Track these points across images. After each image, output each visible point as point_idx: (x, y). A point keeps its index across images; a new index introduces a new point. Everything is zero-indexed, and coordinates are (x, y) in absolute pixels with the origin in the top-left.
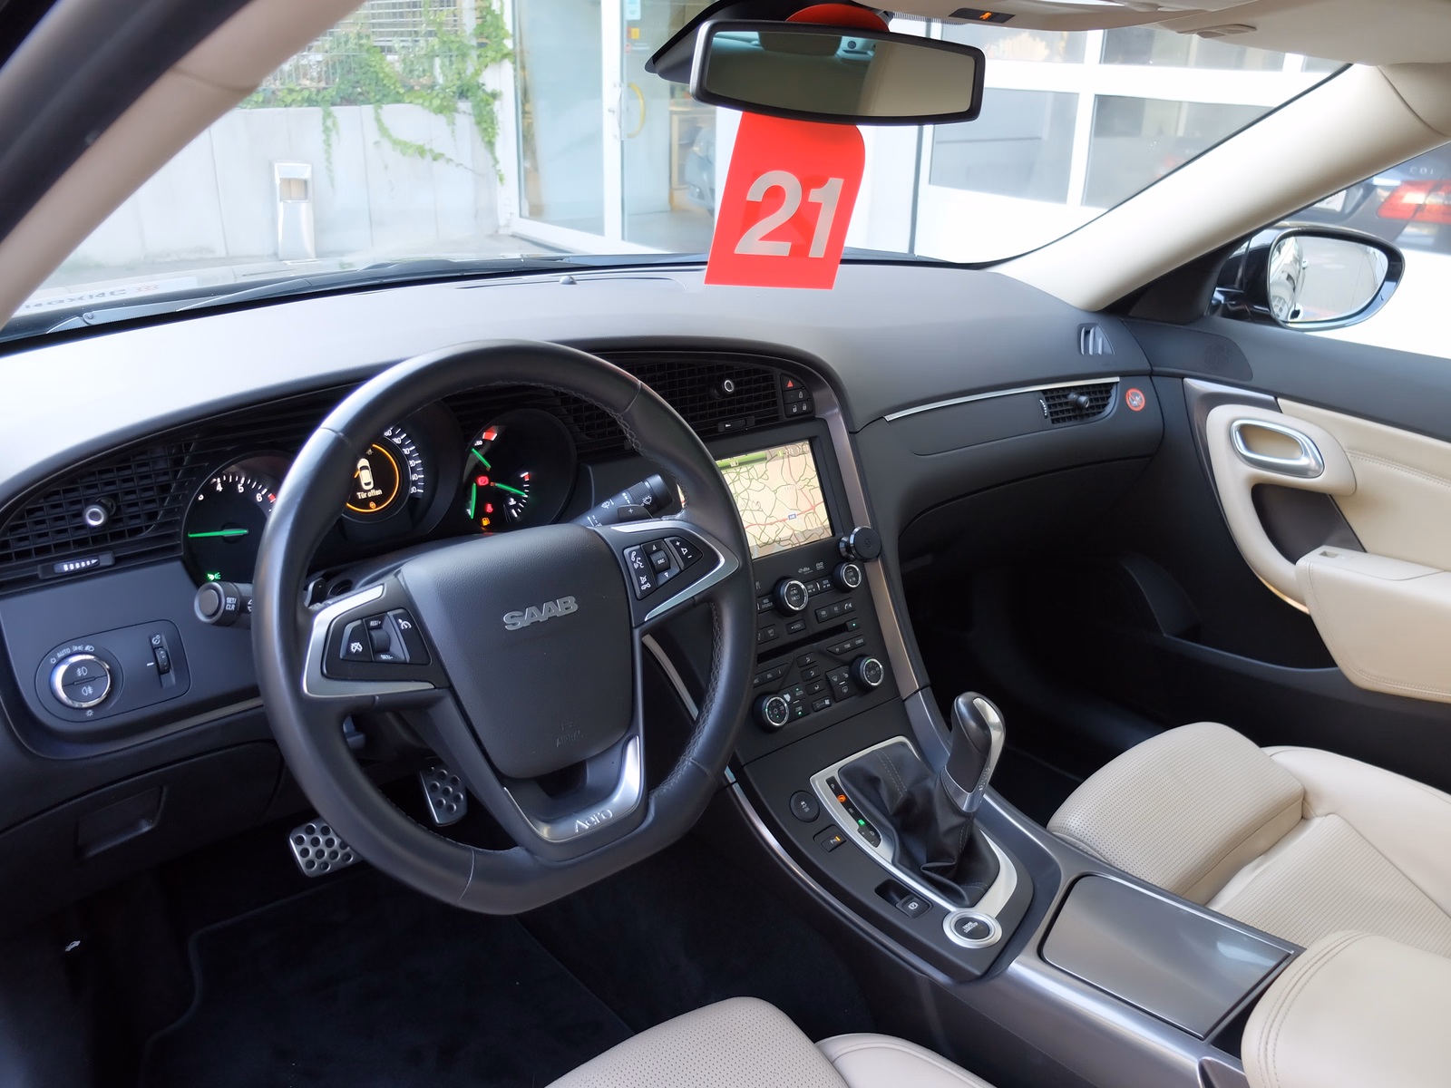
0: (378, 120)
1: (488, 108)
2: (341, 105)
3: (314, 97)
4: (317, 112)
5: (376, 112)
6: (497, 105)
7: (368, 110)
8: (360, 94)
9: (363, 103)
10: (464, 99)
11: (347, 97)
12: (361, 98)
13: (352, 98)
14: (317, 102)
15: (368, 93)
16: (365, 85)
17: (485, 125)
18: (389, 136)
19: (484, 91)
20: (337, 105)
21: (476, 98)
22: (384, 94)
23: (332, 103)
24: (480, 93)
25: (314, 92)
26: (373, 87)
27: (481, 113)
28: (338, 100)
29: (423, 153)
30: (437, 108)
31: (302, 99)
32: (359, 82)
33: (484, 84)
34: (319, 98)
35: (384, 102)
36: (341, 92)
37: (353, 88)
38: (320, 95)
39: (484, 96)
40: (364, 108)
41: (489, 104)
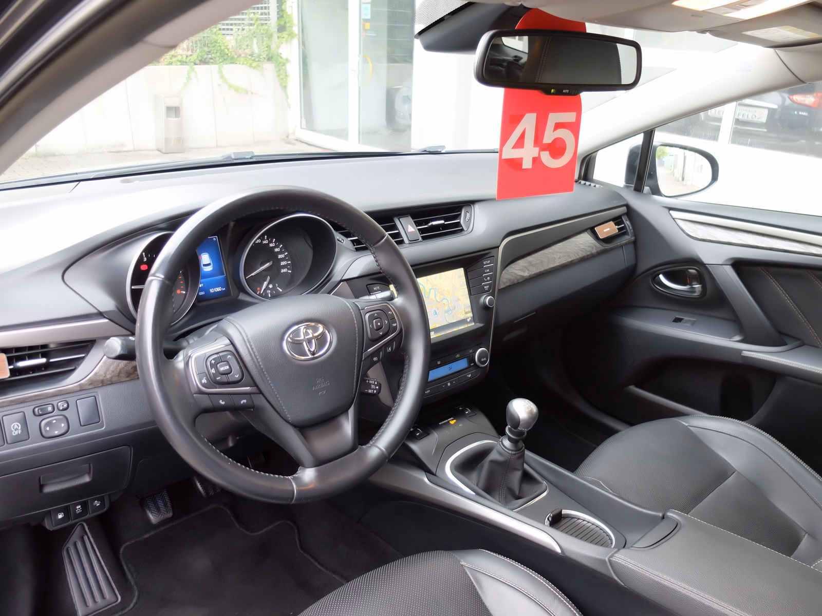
0: (220, 72)
1: (283, 67)
2: (200, 64)
3: (184, 59)
4: (186, 68)
5: (219, 68)
6: (288, 65)
8: (211, 58)
9: (212, 63)
10: (270, 62)
11: (203, 60)
12: (212, 61)
13: (207, 61)
16: (213, 53)
17: (281, 77)
18: (227, 82)
19: (281, 58)
20: (197, 64)
21: (277, 62)
22: (224, 59)
23: (195, 64)
24: (279, 58)
25: (185, 57)
26: (218, 54)
27: (280, 70)
28: (198, 62)
29: (246, 92)
30: (254, 68)
31: (178, 60)
32: (209, 52)
33: (281, 54)
34: (187, 61)
35: (224, 63)
36: (200, 58)
37: (207, 55)
38: (188, 59)
39: (281, 60)
40: (213, 66)
41: (284, 65)
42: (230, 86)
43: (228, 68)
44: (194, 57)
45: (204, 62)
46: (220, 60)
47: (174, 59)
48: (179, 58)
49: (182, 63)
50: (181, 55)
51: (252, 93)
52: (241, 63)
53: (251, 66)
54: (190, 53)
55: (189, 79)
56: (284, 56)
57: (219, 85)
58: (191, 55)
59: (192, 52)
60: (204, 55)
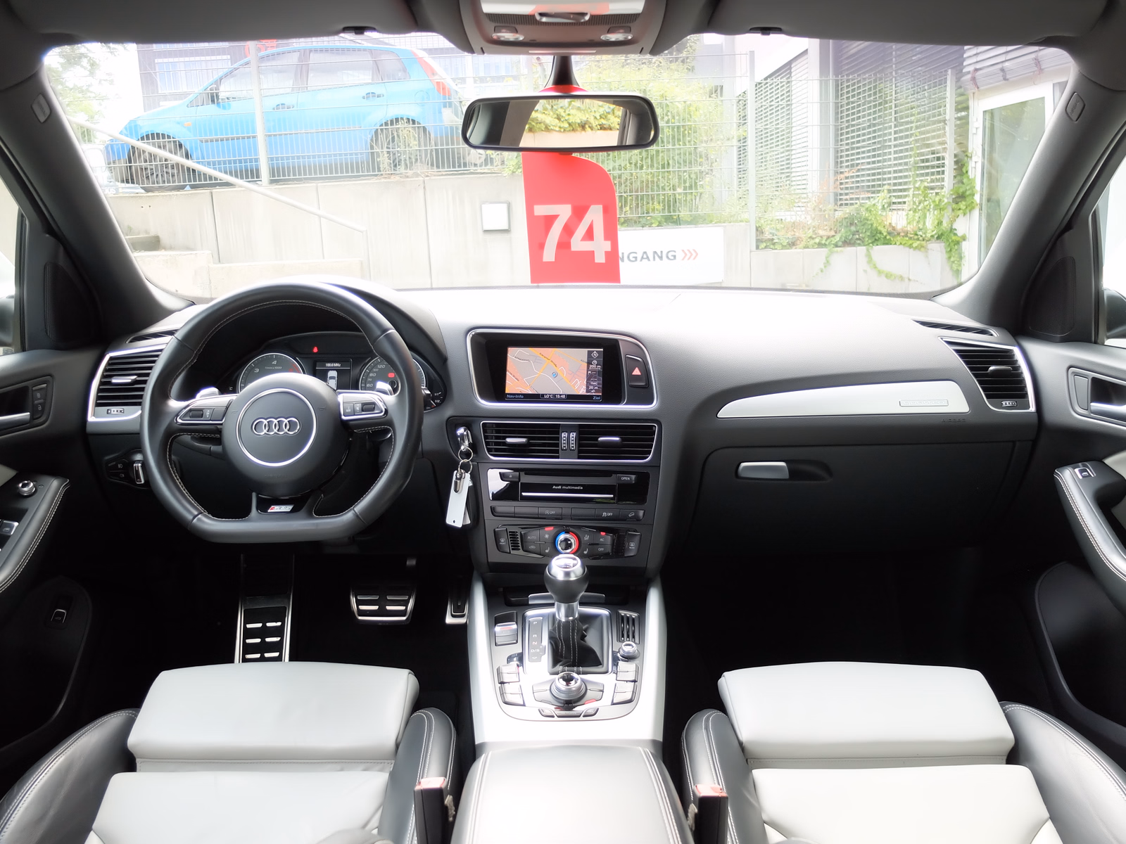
0: (869, 256)
1: (956, 247)
2: (844, 246)
3: (823, 242)
4: (824, 251)
5: (868, 250)
6: (964, 245)
7: (861, 250)
8: (859, 239)
9: (859, 245)
10: (939, 241)
11: (848, 241)
12: (858, 242)
13: (852, 242)
14: (825, 245)
15: (864, 238)
16: (862, 233)
17: (952, 259)
18: (876, 268)
19: (955, 234)
20: (840, 247)
21: (948, 240)
22: (876, 239)
23: (836, 246)
24: (952, 235)
25: (825, 238)
26: (869, 234)
27: (951, 250)
28: (840, 244)
29: (902, 278)
30: (916, 248)
31: (815, 243)
32: (858, 231)
33: (956, 230)
34: (827, 243)
35: (875, 244)
36: (843, 239)
37: (853, 235)
38: (829, 241)
39: (954, 238)
40: (859, 248)
41: (958, 243)
42: (880, 272)
43: (879, 251)
44: (838, 238)
45: (847, 243)
46: (870, 241)
47: (812, 242)
48: (817, 240)
49: (820, 245)
50: (821, 237)
51: (909, 280)
52: (898, 243)
53: (910, 246)
54: (833, 233)
55: (827, 263)
56: (960, 233)
57: (865, 271)
58: (833, 236)
59: (836, 232)
60: (849, 236)
